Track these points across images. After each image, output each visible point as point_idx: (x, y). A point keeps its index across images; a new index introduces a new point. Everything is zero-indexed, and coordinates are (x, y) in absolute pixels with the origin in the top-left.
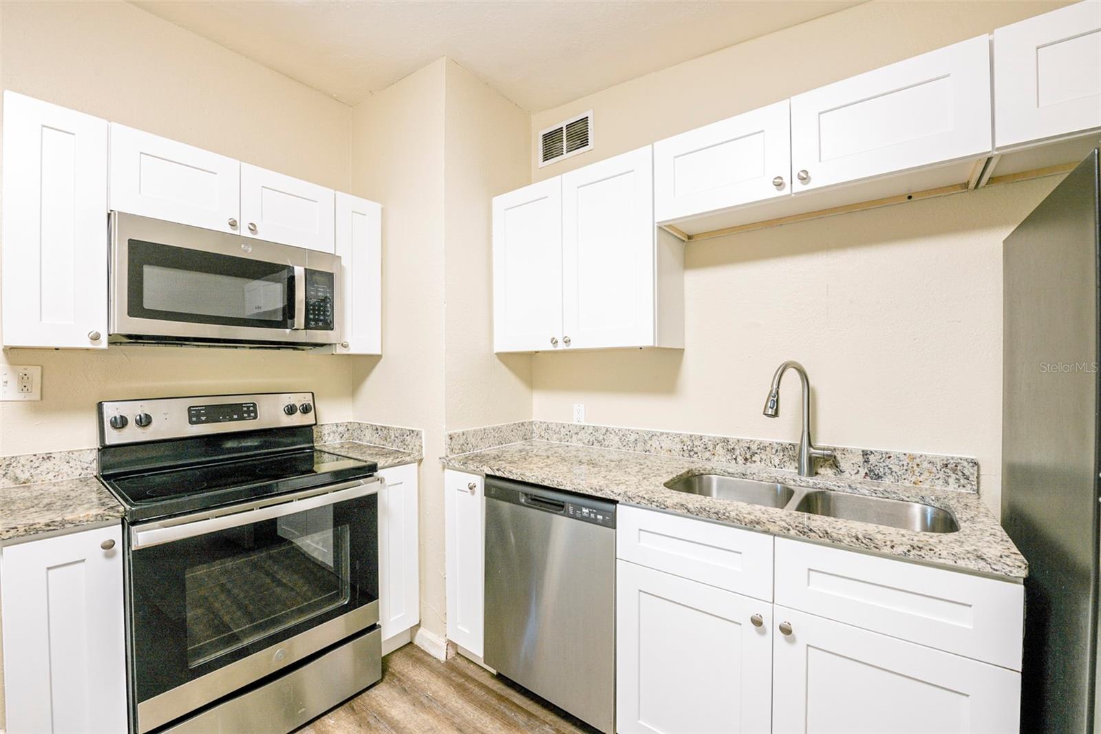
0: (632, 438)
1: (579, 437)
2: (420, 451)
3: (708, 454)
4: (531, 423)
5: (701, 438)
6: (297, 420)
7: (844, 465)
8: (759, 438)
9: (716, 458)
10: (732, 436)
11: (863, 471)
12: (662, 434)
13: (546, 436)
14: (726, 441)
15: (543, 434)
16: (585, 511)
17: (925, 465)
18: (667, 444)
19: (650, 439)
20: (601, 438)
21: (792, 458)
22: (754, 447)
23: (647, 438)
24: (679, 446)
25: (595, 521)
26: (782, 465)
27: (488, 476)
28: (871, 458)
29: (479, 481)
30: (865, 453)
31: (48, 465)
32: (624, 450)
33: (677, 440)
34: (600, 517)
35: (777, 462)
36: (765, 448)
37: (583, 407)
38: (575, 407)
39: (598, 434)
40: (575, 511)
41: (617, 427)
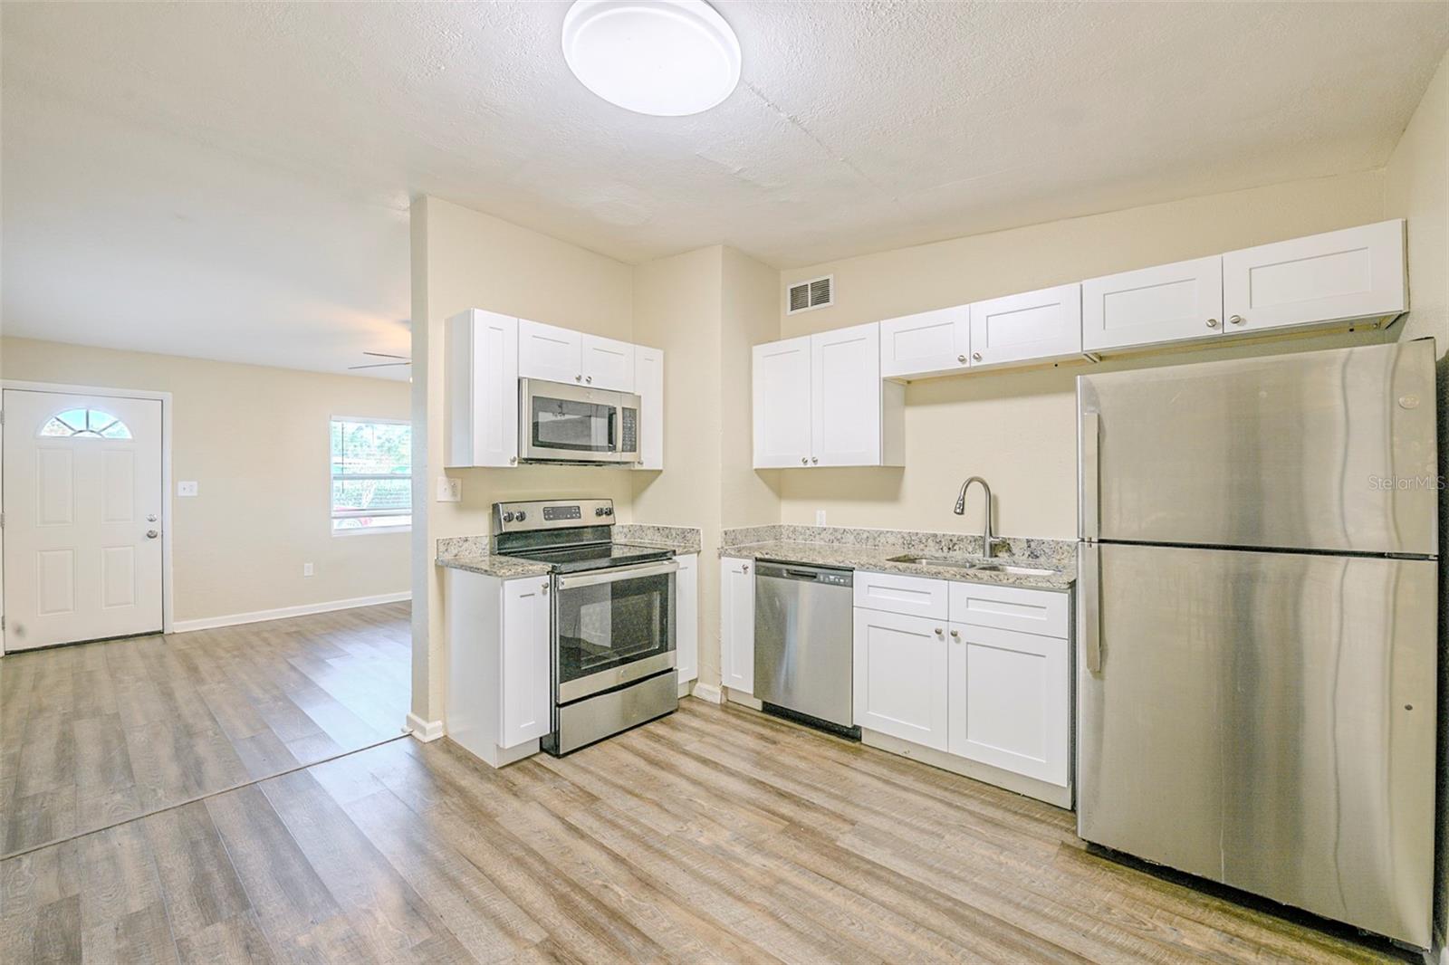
0: (865, 536)
1: (822, 536)
2: (699, 545)
3: (921, 545)
4: (780, 526)
5: (917, 534)
6: (604, 520)
7: (1014, 550)
8: (957, 534)
9: (928, 548)
10: (939, 533)
11: (1027, 554)
12: (888, 532)
13: (794, 537)
14: (935, 536)
15: (790, 535)
16: (832, 577)
17: (1065, 547)
18: (891, 539)
19: (879, 536)
20: (839, 537)
21: (979, 546)
22: (955, 540)
23: (876, 535)
24: (901, 541)
25: (838, 584)
26: (974, 551)
27: (757, 559)
28: (1032, 544)
29: (750, 563)
30: (1028, 541)
31: (466, 545)
32: (858, 545)
33: (899, 536)
34: (842, 581)
35: (970, 550)
36: (962, 540)
37: (824, 512)
38: (818, 512)
39: (837, 534)
40: (824, 579)
41: (852, 528)
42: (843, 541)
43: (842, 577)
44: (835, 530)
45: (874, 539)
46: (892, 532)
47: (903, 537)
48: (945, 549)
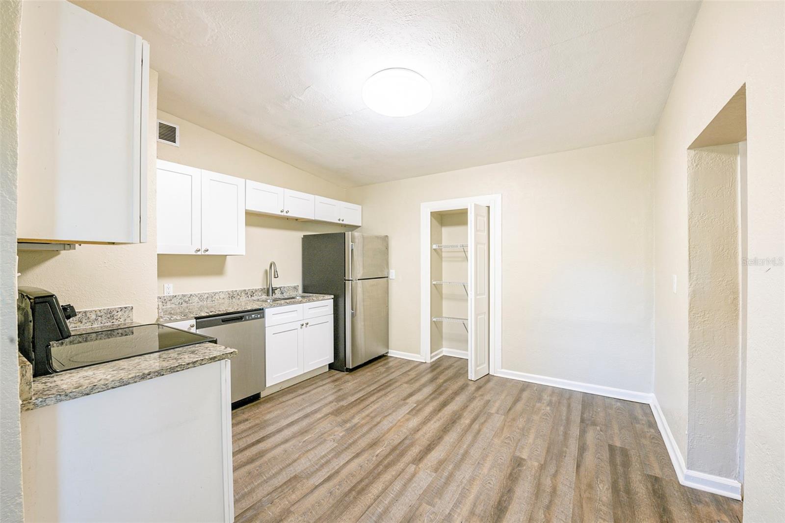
0: (206, 297)
3: (239, 297)
5: (236, 291)
8: (255, 288)
9: (242, 297)
10: (247, 289)
11: (280, 292)
12: (220, 292)
14: (245, 290)
16: (253, 316)
18: (222, 296)
19: (215, 295)
20: (187, 300)
21: (264, 293)
22: (254, 291)
23: (213, 295)
24: (228, 295)
25: (257, 318)
26: (261, 295)
27: (197, 318)
29: (194, 322)
32: (201, 303)
33: (227, 293)
34: (259, 316)
35: (260, 294)
37: (171, 285)
38: (166, 285)
39: (184, 298)
40: (249, 318)
41: (196, 293)
42: (191, 301)
43: (259, 314)
44: (184, 296)
45: (212, 297)
46: (223, 292)
47: (229, 294)
48: (250, 296)
